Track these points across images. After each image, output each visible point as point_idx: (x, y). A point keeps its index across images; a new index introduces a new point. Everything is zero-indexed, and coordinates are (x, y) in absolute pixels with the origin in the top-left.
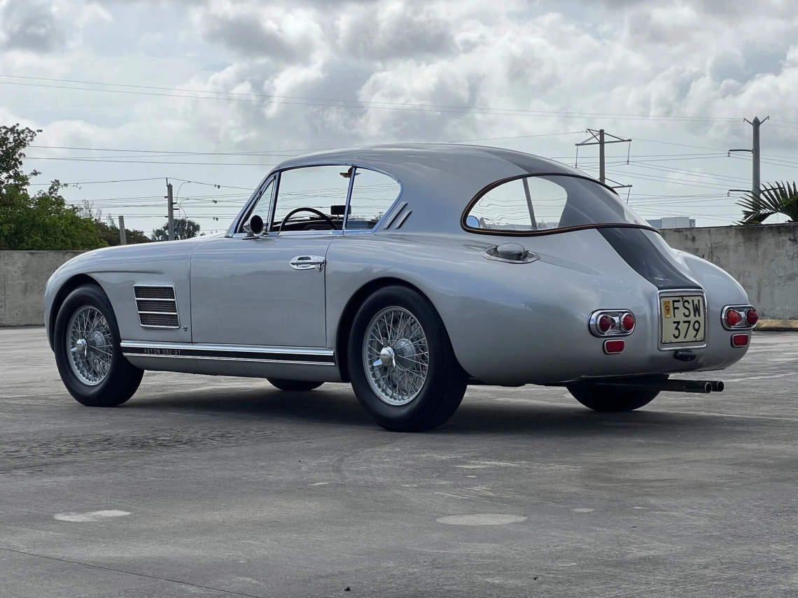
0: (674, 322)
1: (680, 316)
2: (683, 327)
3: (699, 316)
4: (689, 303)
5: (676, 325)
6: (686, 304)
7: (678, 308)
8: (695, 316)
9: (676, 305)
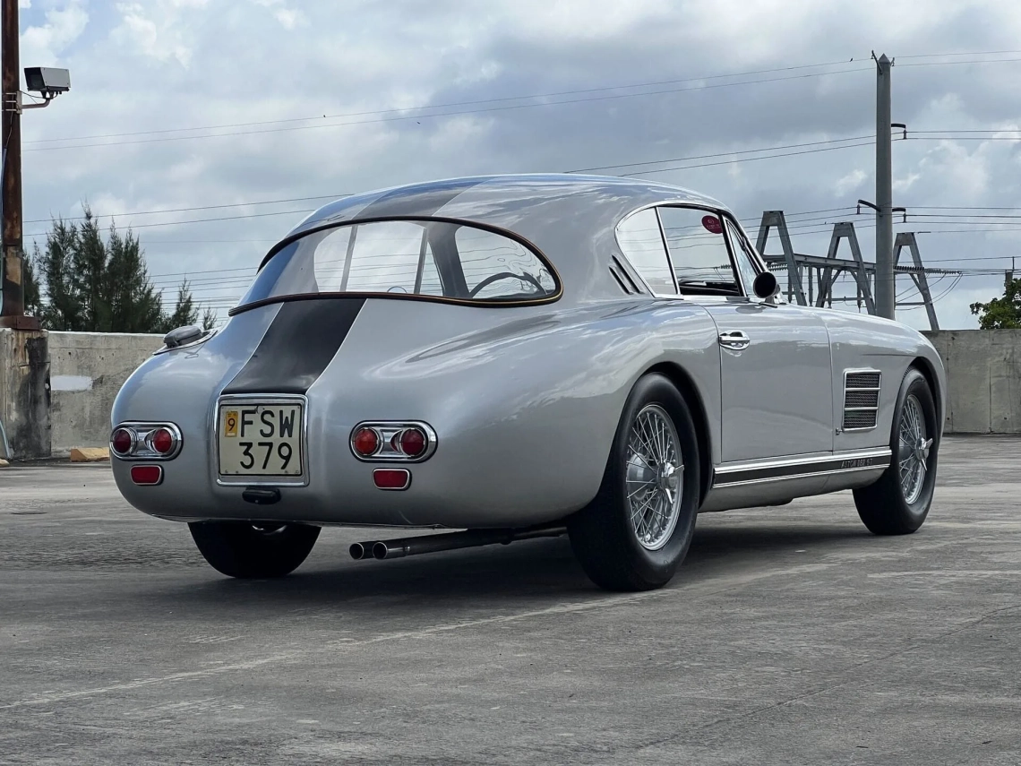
0: (241, 444)
1: (253, 434)
2: (259, 453)
3: (290, 435)
4: (273, 415)
5: (246, 447)
6: (267, 417)
7: (251, 423)
8: (282, 435)
9: (248, 417)
